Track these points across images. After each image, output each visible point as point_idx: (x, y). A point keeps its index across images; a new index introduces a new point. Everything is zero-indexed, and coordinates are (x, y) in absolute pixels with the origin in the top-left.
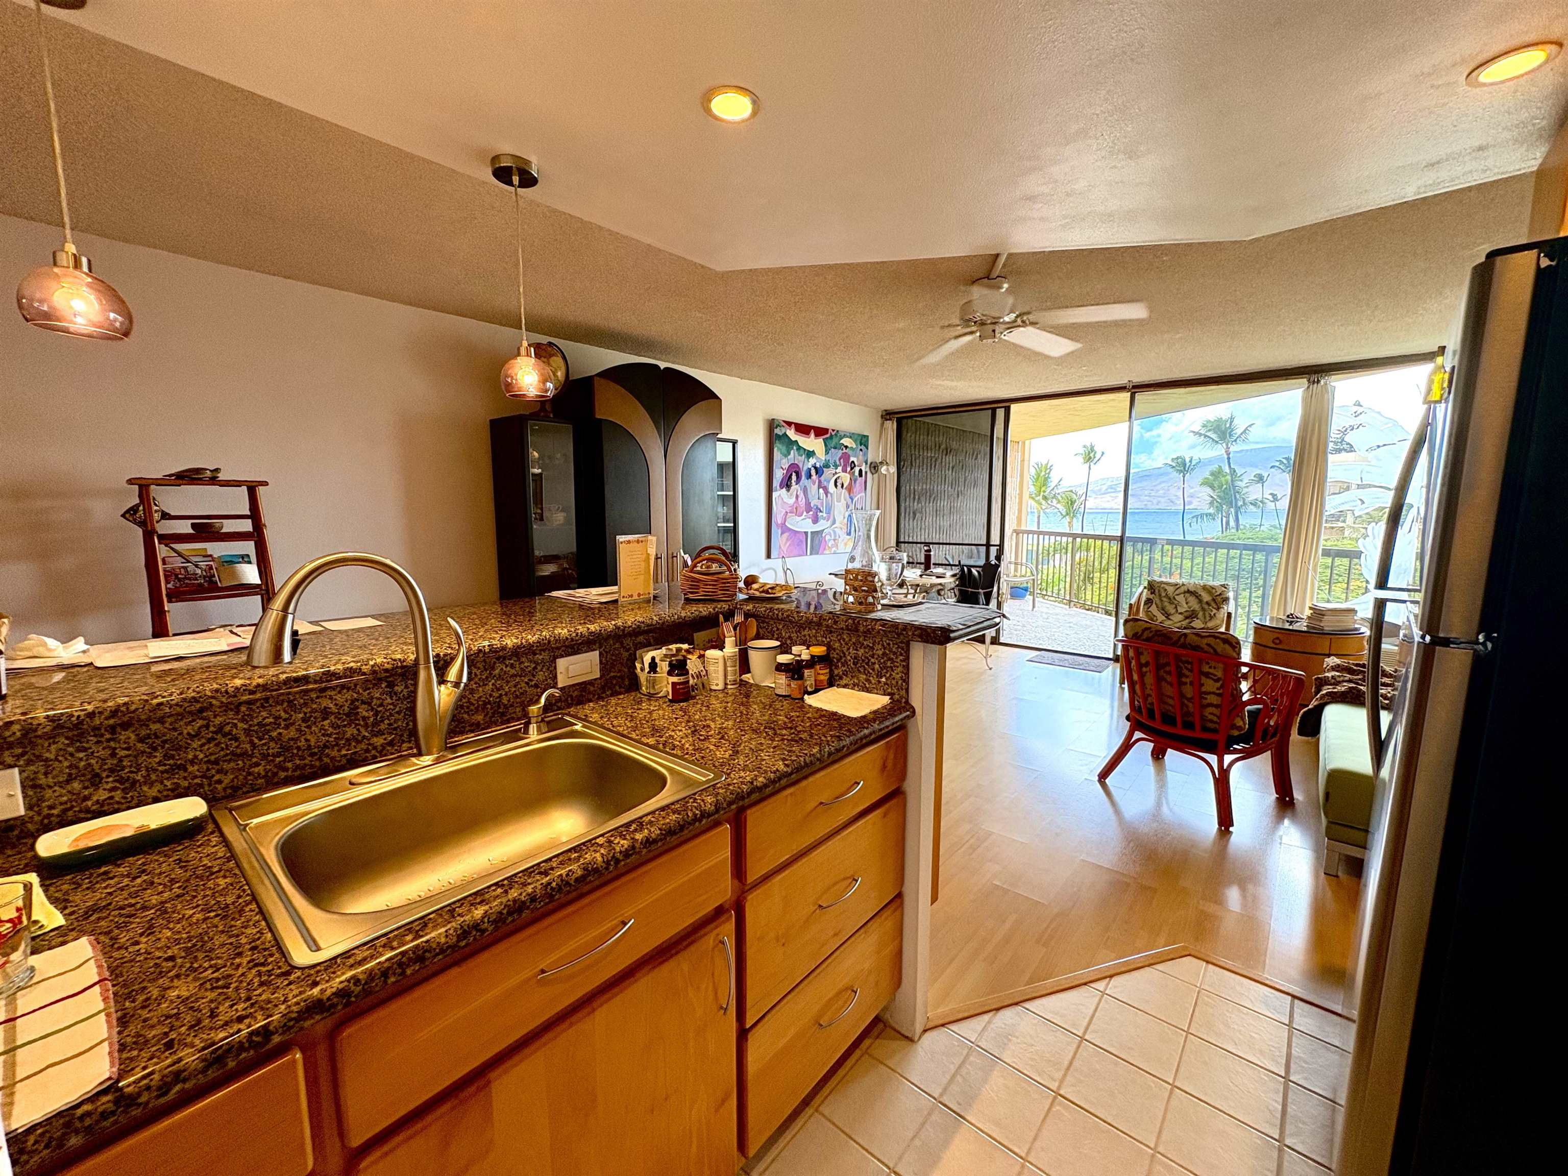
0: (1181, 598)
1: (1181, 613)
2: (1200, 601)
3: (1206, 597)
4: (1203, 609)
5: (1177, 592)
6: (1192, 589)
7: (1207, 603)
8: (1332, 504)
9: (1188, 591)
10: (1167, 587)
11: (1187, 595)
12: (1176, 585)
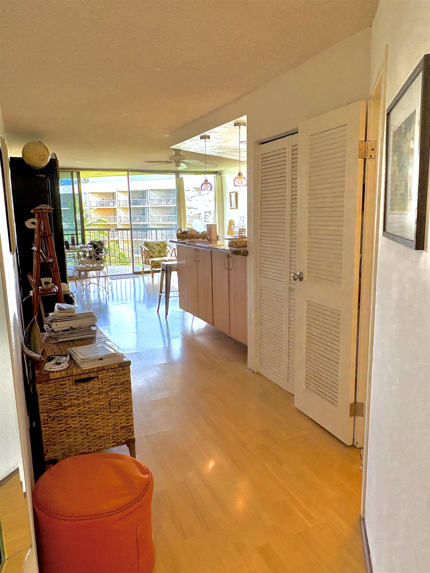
0: (155, 247)
1: (157, 252)
2: (161, 247)
3: (162, 246)
4: (163, 250)
5: (154, 245)
6: (157, 243)
7: (163, 247)
8: (188, 212)
9: (157, 244)
10: (151, 244)
11: (157, 245)
12: (153, 242)
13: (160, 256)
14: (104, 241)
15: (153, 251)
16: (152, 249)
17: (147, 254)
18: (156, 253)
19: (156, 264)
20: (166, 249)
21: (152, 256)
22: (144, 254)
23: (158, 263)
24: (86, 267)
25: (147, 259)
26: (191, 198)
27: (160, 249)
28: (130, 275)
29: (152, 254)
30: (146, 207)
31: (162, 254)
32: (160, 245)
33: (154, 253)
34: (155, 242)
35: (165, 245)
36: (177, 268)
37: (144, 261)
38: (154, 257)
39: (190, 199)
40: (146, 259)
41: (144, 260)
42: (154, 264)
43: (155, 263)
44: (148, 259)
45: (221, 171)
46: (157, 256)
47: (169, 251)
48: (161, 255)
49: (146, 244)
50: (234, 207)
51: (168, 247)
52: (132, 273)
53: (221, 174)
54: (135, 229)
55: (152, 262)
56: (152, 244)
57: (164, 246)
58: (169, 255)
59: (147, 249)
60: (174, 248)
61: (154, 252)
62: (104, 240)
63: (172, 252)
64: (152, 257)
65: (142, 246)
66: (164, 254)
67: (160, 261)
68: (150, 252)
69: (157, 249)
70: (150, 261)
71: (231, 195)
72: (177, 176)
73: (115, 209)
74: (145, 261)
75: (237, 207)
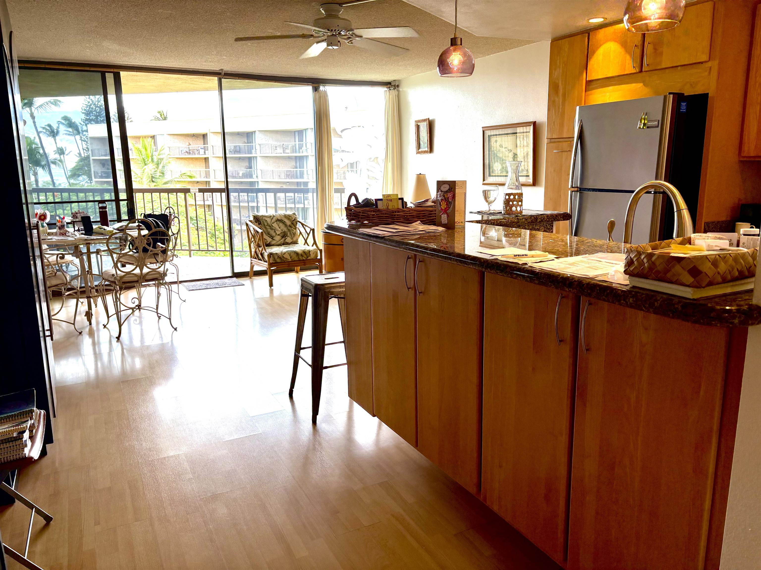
0: (275, 225)
1: (279, 235)
2: (286, 225)
3: (288, 223)
4: (289, 231)
5: (273, 221)
6: (279, 218)
7: (290, 226)
9: (278, 220)
10: (266, 219)
11: (278, 222)
12: (271, 217)
13: (285, 244)
14: (170, 215)
15: (272, 233)
16: (269, 230)
17: (259, 239)
18: (278, 238)
19: (278, 260)
20: (295, 228)
21: (268, 243)
22: (253, 239)
23: (280, 258)
24: (124, 276)
25: (260, 249)
26: (342, 131)
27: (285, 229)
28: (226, 280)
29: (269, 240)
30: (254, 157)
31: (289, 240)
32: (284, 223)
33: (272, 237)
34: (274, 216)
35: (294, 222)
36: (345, 293)
37: (253, 253)
38: (273, 245)
39: (340, 133)
40: (257, 250)
41: (253, 250)
42: (274, 259)
43: (276, 257)
44: (262, 250)
45: (399, 81)
46: (279, 243)
47: (301, 233)
48: (286, 241)
49: (257, 220)
50: (426, 149)
51: (299, 226)
52: (230, 275)
53: (398, 86)
54: (236, 191)
55: (270, 255)
56: (268, 220)
57: (292, 223)
58: (301, 240)
59: (260, 231)
60: (313, 227)
61: (274, 234)
62: (170, 212)
63: (308, 235)
64: (269, 245)
65: (250, 223)
66: (292, 239)
67: (285, 254)
68: (265, 236)
69: (279, 228)
70: (266, 255)
71: (418, 127)
72: (316, 89)
73: (206, 159)
74: (256, 252)
75: (431, 149)
